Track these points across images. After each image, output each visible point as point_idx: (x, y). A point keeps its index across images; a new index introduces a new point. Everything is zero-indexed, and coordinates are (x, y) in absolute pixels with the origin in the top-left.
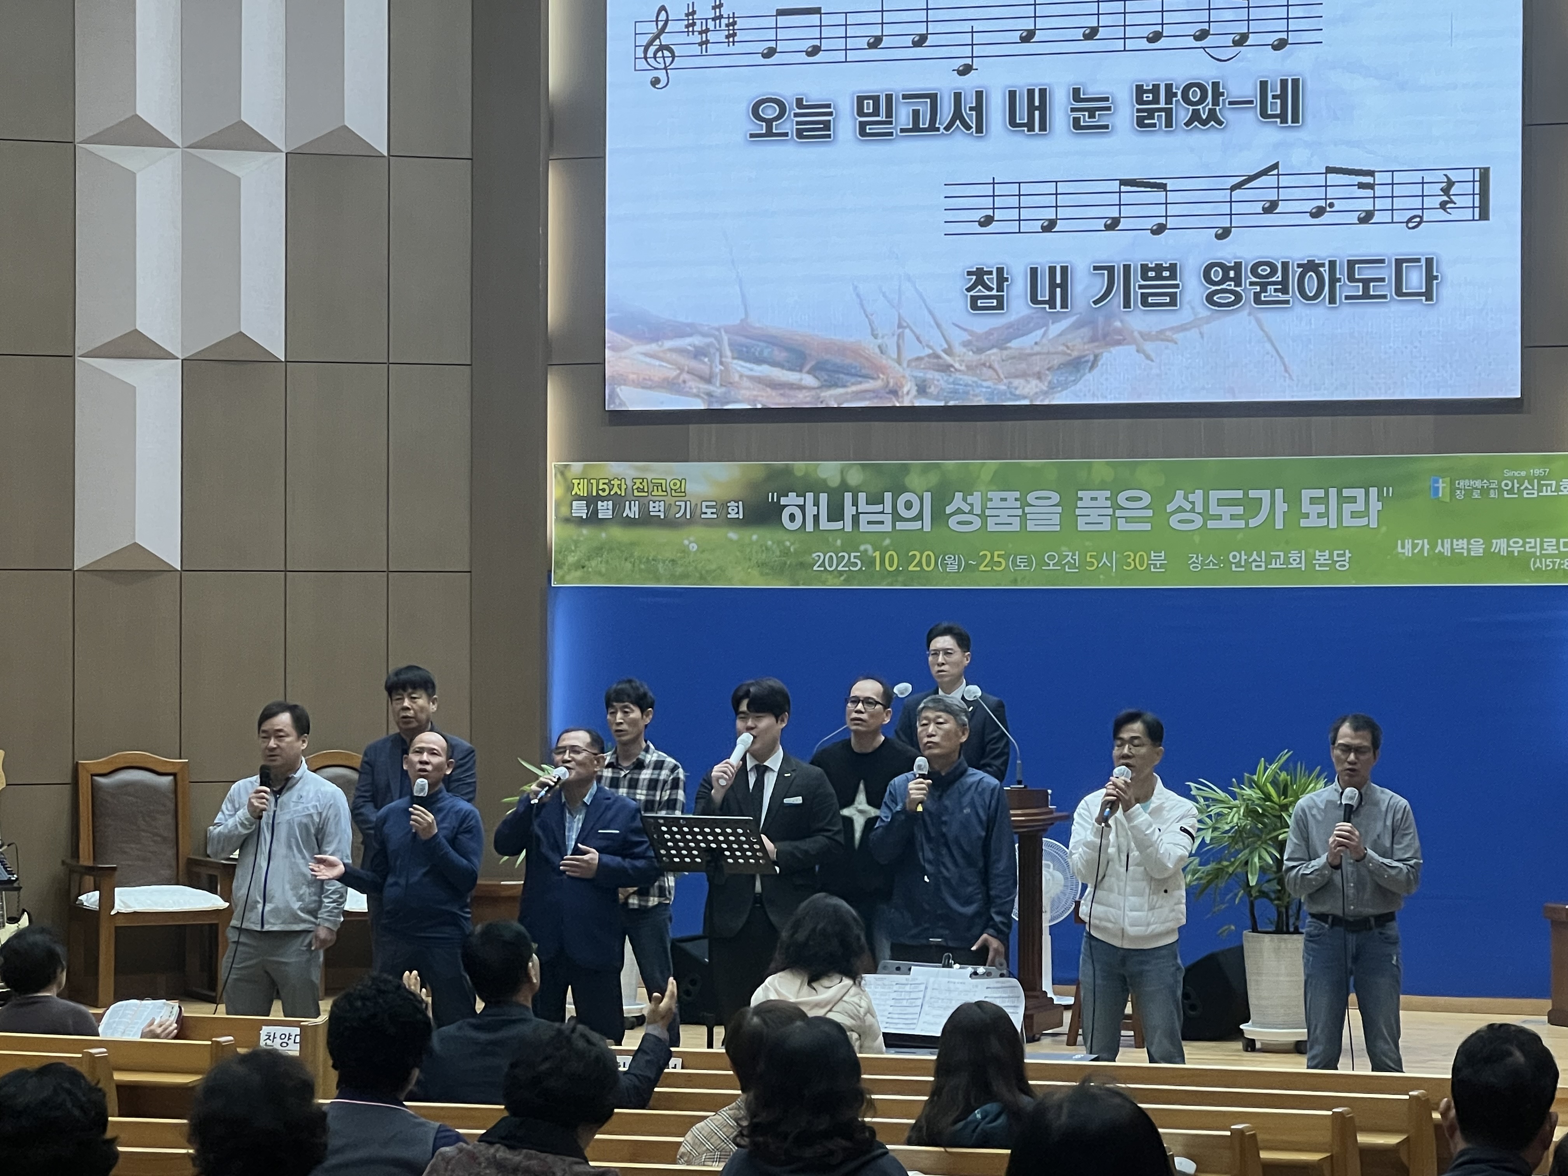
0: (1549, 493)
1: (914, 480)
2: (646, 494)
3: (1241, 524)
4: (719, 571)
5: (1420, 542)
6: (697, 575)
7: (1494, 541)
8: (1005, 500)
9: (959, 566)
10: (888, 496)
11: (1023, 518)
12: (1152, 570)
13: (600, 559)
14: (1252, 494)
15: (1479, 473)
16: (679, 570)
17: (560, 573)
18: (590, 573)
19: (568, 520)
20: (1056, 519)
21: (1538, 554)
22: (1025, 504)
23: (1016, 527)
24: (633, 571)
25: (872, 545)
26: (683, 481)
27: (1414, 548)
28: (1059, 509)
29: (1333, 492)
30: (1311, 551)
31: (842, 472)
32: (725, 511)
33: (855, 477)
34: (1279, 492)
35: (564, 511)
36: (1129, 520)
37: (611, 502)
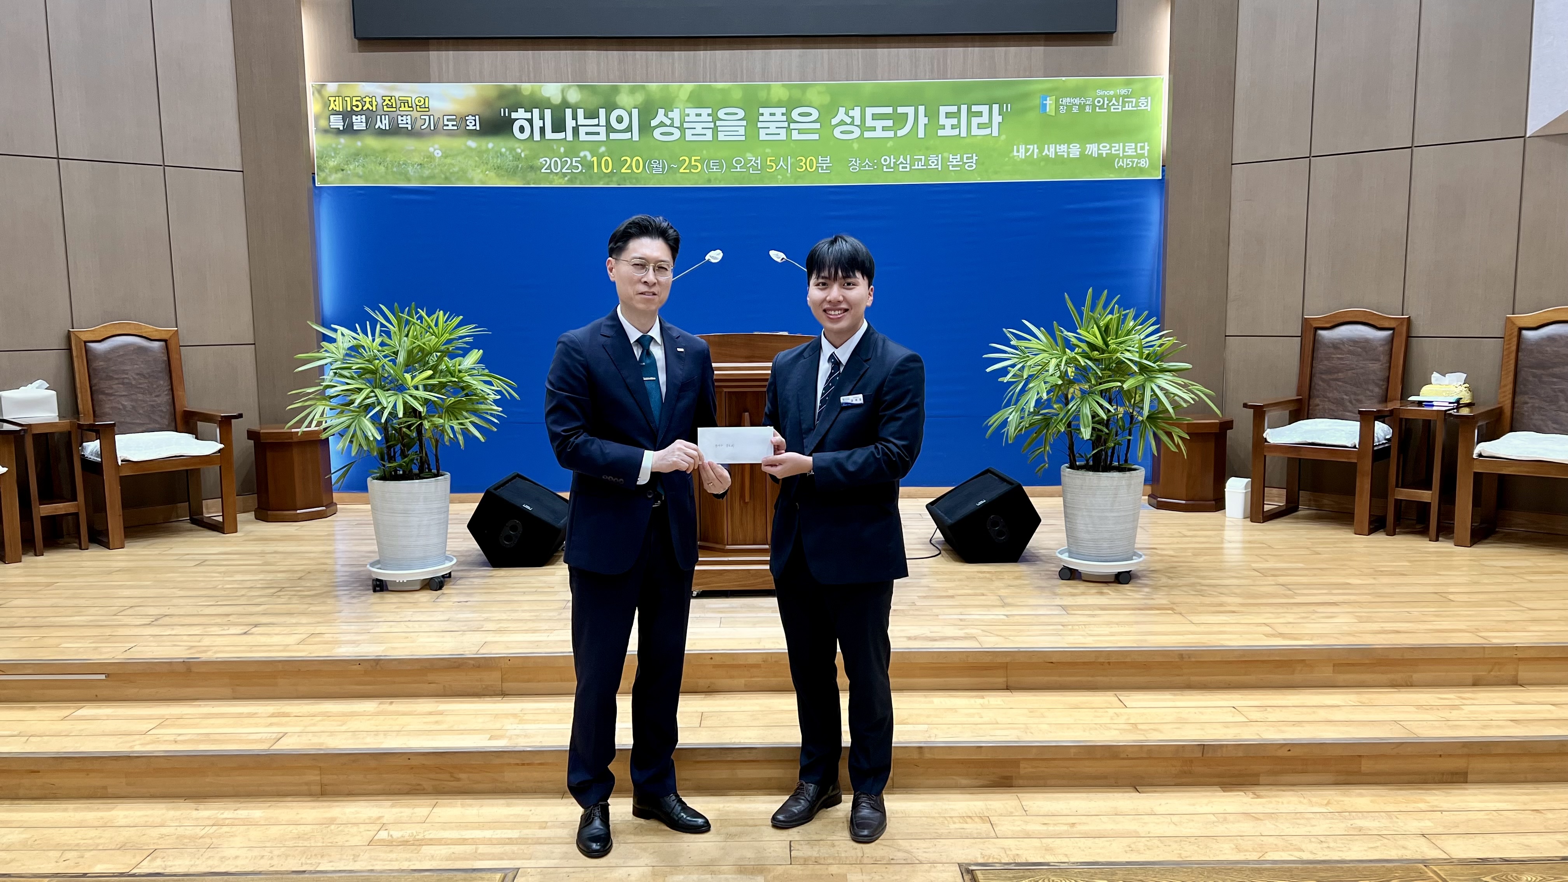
0: (1130, 108)
1: (624, 99)
2: (395, 109)
3: (891, 134)
4: (461, 173)
5: (1032, 147)
6: (443, 176)
7: (1087, 145)
8: (700, 115)
9: (663, 168)
10: (602, 112)
11: (715, 130)
12: (820, 171)
13: (357, 164)
14: (900, 110)
15: (1078, 92)
16: (427, 173)
17: (323, 175)
18: (349, 175)
19: (327, 131)
20: (742, 131)
21: (1121, 155)
22: (716, 119)
23: (709, 136)
24: (386, 173)
25: (591, 152)
26: (427, 99)
27: (1026, 152)
28: (744, 123)
29: (964, 108)
30: (946, 155)
31: (563, 91)
32: (463, 125)
33: (574, 96)
34: (921, 109)
35: (323, 123)
36: (801, 131)
37: (364, 117)
